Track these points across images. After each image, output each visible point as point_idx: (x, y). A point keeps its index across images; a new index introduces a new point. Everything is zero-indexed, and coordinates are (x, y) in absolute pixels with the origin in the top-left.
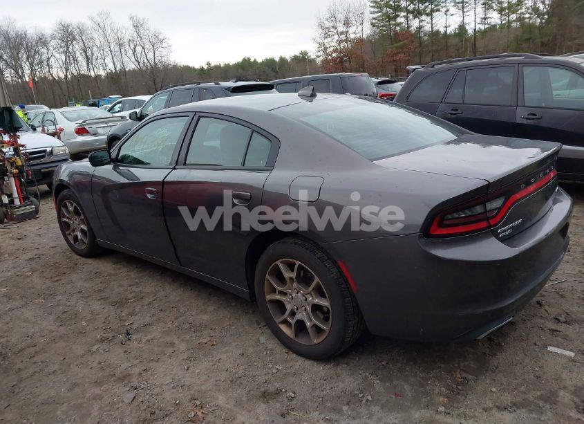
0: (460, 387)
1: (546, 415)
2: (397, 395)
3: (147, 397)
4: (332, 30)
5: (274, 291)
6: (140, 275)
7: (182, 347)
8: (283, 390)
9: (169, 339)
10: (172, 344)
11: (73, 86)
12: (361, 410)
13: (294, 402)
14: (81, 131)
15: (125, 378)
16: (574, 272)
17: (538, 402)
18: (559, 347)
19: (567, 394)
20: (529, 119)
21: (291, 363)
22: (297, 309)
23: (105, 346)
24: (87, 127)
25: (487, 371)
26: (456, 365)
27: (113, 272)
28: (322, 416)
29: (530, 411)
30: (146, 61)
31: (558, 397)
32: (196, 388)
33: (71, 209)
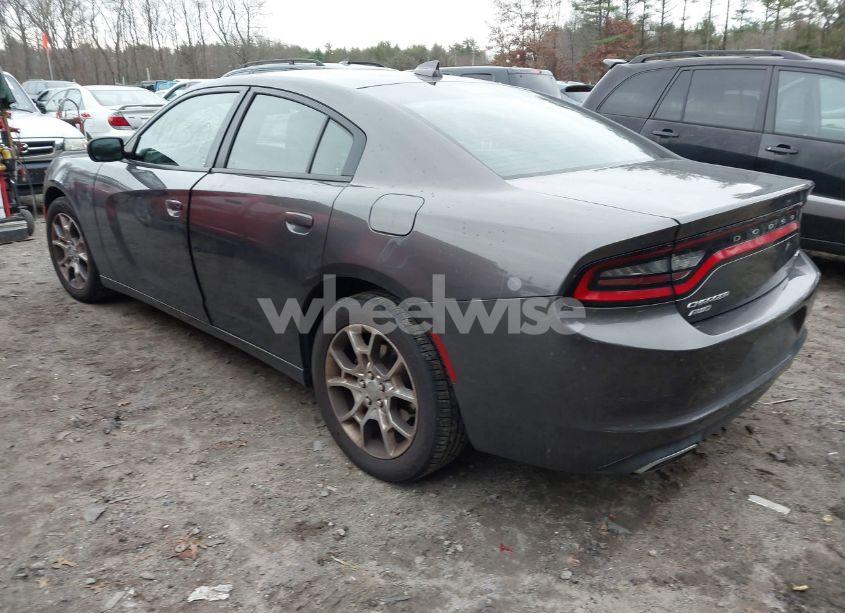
0: (602, 545)
1: (728, 600)
2: (503, 548)
3: (122, 514)
4: (514, 9)
5: (338, 372)
6: (159, 335)
7: (194, 445)
8: (330, 524)
9: (177, 431)
10: (180, 440)
11: (126, 61)
12: (441, 564)
13: (342, 543)
14: (118, 122)
15: (96, 483)
16: (810, 389)
17: (718, 578)
18: (767, 498)
19: (765, 570)
20: (779, 153)
21: (354, 484)
22: (370, 403)
23: (78, 434)
24: (126, 117)
25: (649, 523)
26: (604, 511)
27: (119, 327)
28: (381, 569)
29: (704, 591)
30: (235, 32)
31: (750, 573)
32: (199, 509)
33: (66, 227)
